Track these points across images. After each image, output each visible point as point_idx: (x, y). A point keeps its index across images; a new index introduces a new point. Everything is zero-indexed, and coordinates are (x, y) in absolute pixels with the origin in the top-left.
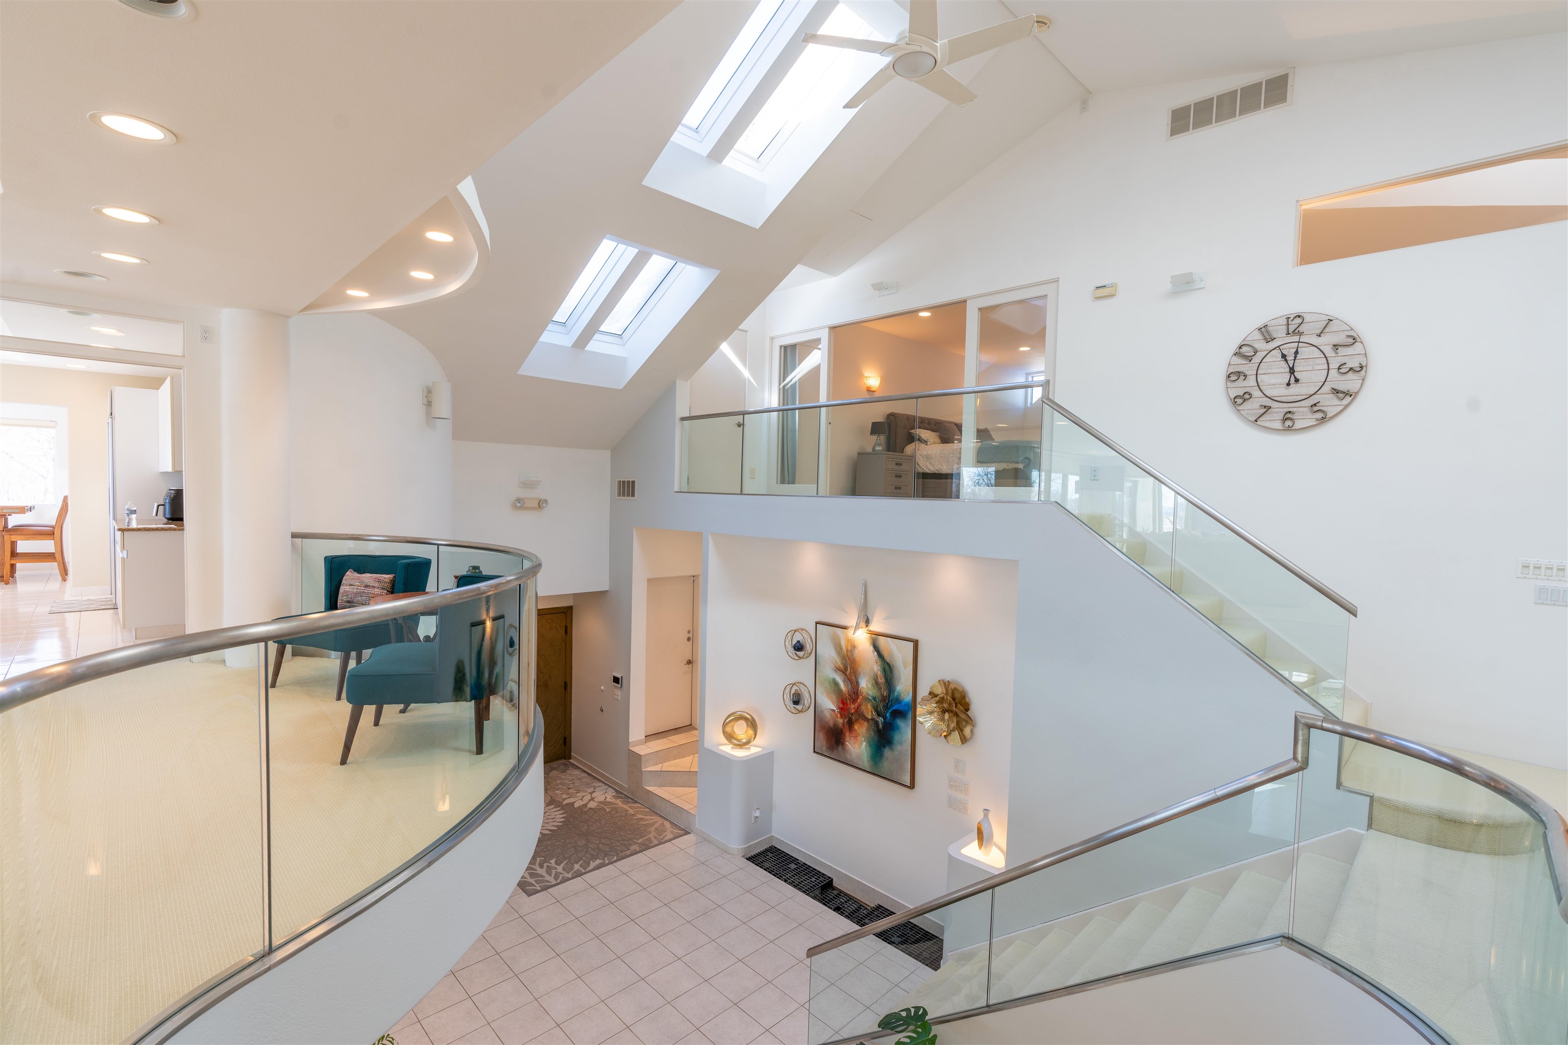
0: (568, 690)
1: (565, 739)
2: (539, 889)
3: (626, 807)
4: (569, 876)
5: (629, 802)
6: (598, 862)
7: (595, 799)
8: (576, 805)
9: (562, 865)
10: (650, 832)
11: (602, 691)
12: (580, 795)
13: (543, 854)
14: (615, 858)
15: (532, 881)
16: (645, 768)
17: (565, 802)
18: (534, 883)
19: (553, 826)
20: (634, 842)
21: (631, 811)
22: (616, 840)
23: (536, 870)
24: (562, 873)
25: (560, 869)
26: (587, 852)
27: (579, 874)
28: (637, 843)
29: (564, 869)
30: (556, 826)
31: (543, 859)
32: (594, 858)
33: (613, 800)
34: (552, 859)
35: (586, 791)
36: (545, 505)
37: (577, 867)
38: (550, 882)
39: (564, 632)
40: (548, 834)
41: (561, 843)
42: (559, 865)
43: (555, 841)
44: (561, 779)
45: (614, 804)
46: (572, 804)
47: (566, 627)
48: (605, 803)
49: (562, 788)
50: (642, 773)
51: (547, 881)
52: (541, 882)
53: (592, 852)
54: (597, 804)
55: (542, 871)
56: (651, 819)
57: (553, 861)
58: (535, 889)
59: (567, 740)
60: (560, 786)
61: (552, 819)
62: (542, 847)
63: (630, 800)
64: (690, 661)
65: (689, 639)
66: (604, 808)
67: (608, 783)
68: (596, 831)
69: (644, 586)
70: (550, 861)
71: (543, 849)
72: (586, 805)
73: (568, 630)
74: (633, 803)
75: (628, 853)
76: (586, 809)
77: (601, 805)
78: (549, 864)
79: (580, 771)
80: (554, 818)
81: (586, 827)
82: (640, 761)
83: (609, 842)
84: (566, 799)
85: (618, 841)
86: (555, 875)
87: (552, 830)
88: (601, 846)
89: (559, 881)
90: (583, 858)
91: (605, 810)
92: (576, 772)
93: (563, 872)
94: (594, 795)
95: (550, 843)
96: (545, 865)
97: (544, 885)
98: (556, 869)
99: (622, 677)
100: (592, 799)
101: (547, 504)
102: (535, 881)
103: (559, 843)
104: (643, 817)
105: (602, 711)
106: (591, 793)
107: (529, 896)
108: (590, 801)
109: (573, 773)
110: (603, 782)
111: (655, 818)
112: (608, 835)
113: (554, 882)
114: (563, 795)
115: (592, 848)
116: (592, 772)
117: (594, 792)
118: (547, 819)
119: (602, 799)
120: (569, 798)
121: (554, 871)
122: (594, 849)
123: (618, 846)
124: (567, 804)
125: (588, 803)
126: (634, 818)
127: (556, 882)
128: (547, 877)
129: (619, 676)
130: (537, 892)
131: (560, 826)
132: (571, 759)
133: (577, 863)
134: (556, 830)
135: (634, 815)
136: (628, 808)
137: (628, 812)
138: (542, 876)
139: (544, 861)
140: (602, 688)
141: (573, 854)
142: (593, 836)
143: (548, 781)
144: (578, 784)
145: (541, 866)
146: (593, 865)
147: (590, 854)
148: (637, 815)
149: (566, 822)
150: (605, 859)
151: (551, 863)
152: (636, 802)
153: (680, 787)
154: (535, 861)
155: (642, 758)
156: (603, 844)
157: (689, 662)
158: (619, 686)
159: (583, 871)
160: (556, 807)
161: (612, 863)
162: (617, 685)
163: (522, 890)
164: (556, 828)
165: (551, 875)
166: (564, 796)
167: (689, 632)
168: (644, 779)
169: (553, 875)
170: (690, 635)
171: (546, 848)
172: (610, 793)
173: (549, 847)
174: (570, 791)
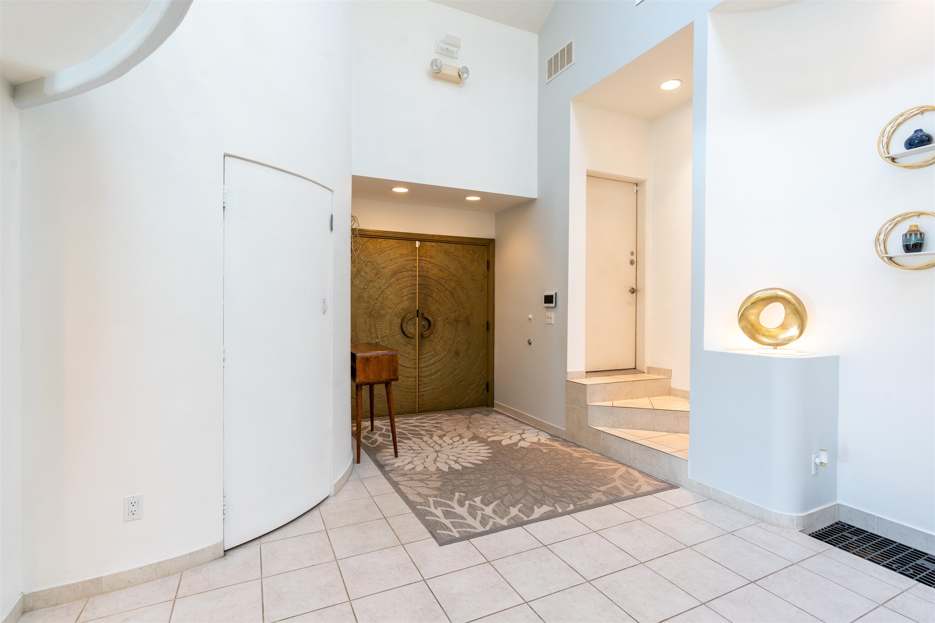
0: (491, 330)
1: (487, 384)
2: (457, 535)
3: (568, 450)
4: (504, 522)
5: (571, 446)
6: (545, 509)
7: (526, 440)
8: (504, 443)
9: (492, 506)
10: (614, 480)
11: (530, 319)
12: (508, 434)
13: (464, 489)
14: (572, 507)
15: (447, 522)
16: (591, 402)
17: (489, 440)
18: (450, 525)
19: (476, 459)
20: (594, 489)
21: (576, 455)
22: (565, 484)
23: (454, 508)
24: (491, 518)
25: (489, 510)
26: (527, 493)
27: (517, 523)
28: (599, 491)
29: (494, 511)
30: (481, 460)
31: (464, 494)
32: (540, 503)
33: (548, 442)
34: (476, 497)
35: (515, 432)
36: (465, 75)
37: (514, 511)
38: (475, 528)
39: (486, 268)
40: (471, 468)
41: (488, 479)
42: (487, 505)
43: (479, 476)
44: (484, 420)
45: (551, 446)
46: (500, 442)
47: (488, 262)
48: (539, 443)
49: (485, 428)
50: (587, 409)
51: (469, 526)
52: (461, 525)
53: (533, 494)
54: (529, 444)
55: (462, 511)
56: (607, 465)
57: (478, 500)
58: (450, 536)
59: (490, 387)
60: (483, 426)
61: (476, 453)
62: (463, 481)
63: (570, 444)
64: (633, 289)
65: (632, 263)
66: (539, 449)
67: (539, 427)
68: (535, 470)
69: (584, 178)
70: (475, 499)
71: (463, 483)
72: (516, 444)
73: (490, 266)
74: (575, 447)
75: (590, 502)
76: (517, 448)
77: (534, 445)
78: (472, 503)
79: (505, 416)
80: (478, 453)
81: (520, 466)
82: (585, 393)
83: (556, 485)
84: (491, 437)
85: (571, 485)
86: (482, 518)
87: (475, 464)
88: (545, 488)
89: (488, 528)
90: (522, 501)
91: (542, 451)
92: (500, 416)
93: (494, 516)
94: (523, 436)
95: (473, 477)
96: (467, 503)
97: (465, 532)
98: (483, 510)
99: (556, 293)
100: (523, 439)
101: (468, 72)
102: (452, 523)
103: (485, 479)
104: (596, 462)
105: (530, 344)
106: (521, 434)
107: (441, 545)
108: (520, 440)
109: (497, 417)
110: (532, 426)
111: (612, 465)
112: (552, 476)
113: (480, 529)
114: (487, 433)
115: (531, 489)
116: (519, 418)
117: (523, 433)
118: (470, 452)
119: (535, 440)
120: (494, 436)
121: (479, 513)
122: (535, 491)
123: (571, 491)
124: (493, 441)
125: (518, 442)
126: (584, 461)
127: (483, 530)
128: (470, 520)
129: (552, 293)
130: (453, 540)
131: (486, 460)
132: (494, 407)
133: (514, 506)
134: (481, 464)
135: (582, 459)
136: (571, 451)
137: (573, 455)
138: (463, 518)
139: (466, 498)
140: (530, 316)
141: (506, 495)
142: (533, 477)
143: (470, 421)
144: (504, 426)
145: (461, 504)
146: (538, 512)
147: (532, 496)
148: (585, 459)
149: (493, 459)
150: (556, 505)
151: (475, 502)
152: (579, 446)
153: (641, 429)
154: (452, 496)
155: (588, 389)
156: (547, 486)
157: (633, 291)
158: (553, 305)
159: (526, 519)
160: (479, 442)
161: (569, 513)
162: (550, 305)
163: (431, 533)
164: (481, 463)
165: (475, 518)
166: (489, 434)
167: (632, 254)
168: (589, 416)
169: (479, 517)
170: (634, 258)
171: (468, 482)
172: (544, 436)
173: (473, 482)
174: (495, 430)
